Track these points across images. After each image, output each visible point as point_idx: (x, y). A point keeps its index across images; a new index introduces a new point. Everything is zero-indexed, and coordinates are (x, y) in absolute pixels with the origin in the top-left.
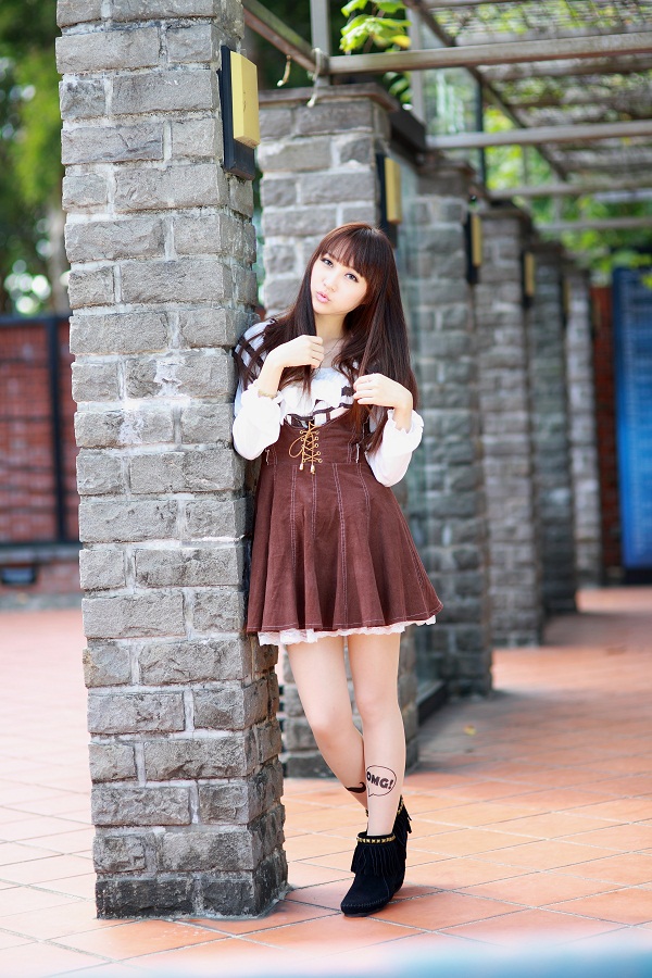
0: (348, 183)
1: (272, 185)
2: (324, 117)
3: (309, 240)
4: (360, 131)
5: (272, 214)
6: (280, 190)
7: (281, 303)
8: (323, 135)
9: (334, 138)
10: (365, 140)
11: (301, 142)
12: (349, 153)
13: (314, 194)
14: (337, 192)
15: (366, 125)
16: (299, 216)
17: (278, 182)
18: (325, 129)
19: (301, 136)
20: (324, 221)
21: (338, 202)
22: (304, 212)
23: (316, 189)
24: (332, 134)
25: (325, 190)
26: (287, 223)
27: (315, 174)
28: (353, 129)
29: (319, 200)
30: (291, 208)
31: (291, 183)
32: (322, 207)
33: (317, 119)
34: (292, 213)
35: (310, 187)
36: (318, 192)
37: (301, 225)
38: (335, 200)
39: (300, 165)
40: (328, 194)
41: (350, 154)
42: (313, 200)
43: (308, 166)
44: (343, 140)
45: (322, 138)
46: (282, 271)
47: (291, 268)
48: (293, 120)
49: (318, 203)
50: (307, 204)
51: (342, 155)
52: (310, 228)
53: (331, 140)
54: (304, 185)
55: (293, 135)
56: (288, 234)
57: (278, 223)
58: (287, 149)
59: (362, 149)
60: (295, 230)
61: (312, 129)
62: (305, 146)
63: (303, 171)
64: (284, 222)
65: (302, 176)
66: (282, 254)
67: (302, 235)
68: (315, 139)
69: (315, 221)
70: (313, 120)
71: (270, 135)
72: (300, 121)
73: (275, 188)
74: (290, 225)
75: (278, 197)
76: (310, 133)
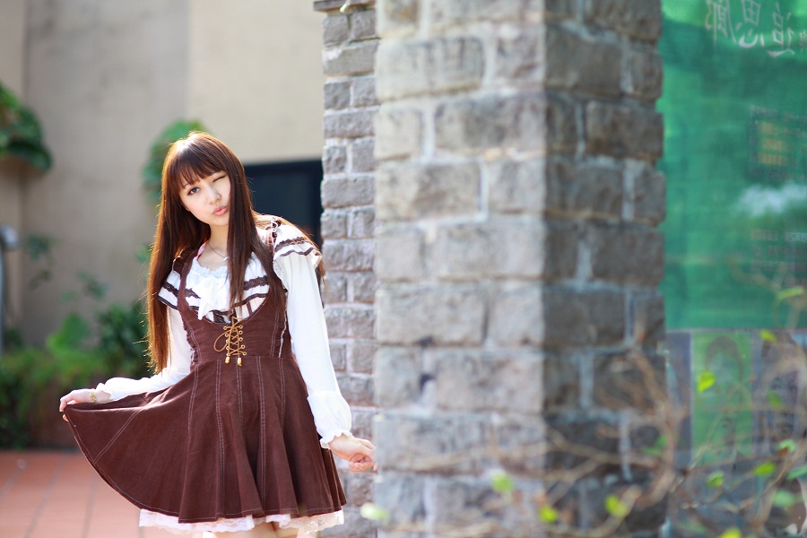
1: (331, 88)
3: (358, 141)
5: (329, 117)
6: (336, 93)
7: (333, 202)
8: (371, 39)
11: (354, 47)
13: (361, 97)
16: (349, 118)
17: (336, 85)
18: (373, 33)
19: (356, 41)
22: (355, 114)
23: (363, 92)
26: (340, 125)
27: (363, 78)
29: (365, 103)
30: (345, 111)
31: (346, 86)
32: (368, 109)
33: (366, 23)
34: (344, 115)
35: (360, 90)
36: (364, 95)
37: (351, 126)
39: (353, 70)
42: (361, 102)
43: (359, 70)
45: (372, 42)
46: (335, 172)
47: (342, 169)
48: (350, 25)
49: (365, 105)
50: (357, 106)
52: (357, 130)
54: (355, 88)
55: (349, 40)
56: (342, 136)
57: (333, 125)
58: (344, 53)
60: (345, 131)
61: (362, 34)
62: (357, 50)
63: (357, 74)
64: (337, 125)
65: (355, 79)
66: (336, 155)
67: (353, 137)
68: (366, 43)
69: (361, 123)
70: (363, 25)
71: (332, 41)
72: (354, 26)
73: (334, 91)
74: (343, 127)
75: (335, 100)
76: (362, 38)
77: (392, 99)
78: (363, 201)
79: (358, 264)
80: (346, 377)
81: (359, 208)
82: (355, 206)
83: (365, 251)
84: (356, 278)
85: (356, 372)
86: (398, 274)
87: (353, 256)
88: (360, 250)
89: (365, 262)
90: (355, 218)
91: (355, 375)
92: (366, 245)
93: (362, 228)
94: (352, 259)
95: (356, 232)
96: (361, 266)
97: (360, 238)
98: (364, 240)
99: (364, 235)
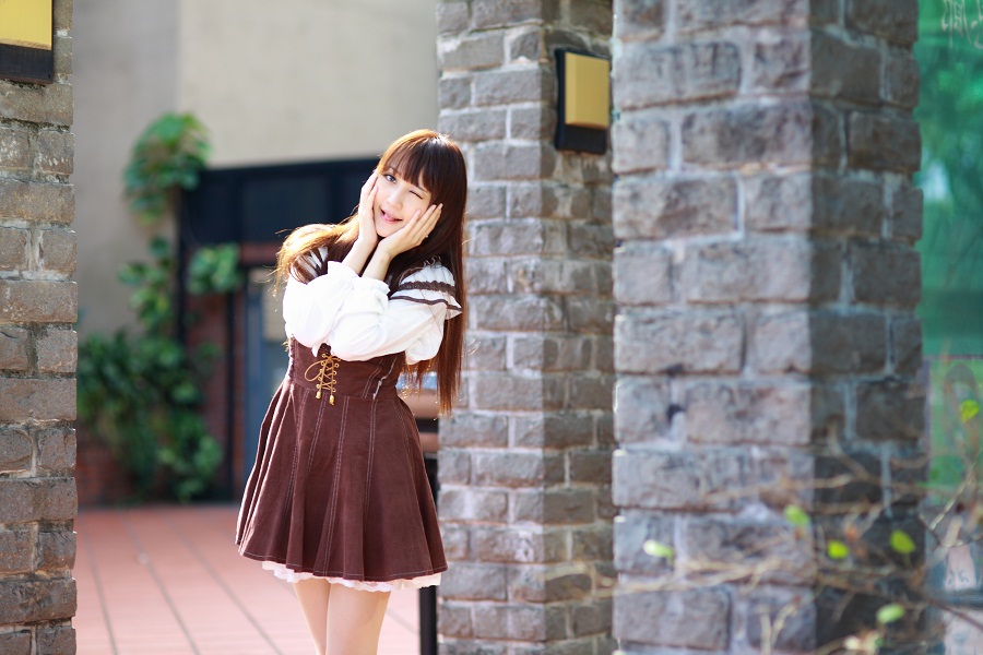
0: (516, 82)
1: (448, 85)
2: (497, 9)
3: (481, 145)
4: (531, 24)
6: (454, 91)
8: (496, 29)
9: (507, 31)
10: (534, 34)
11: (475, 37)
12: (518, 48)
13: (485, 95)
14: (506, 93)
15: (537, 16)
16: (470, 119)
17: (454, 81)
18: (498, 22)
19: (478, 30)
20: (493, 125)
21: (508, 104)
22: (477, 114)
23: (487, 89)
24: (505, 27)
25: (494, 90)
26: (460, 127)
27: (487, 73)
28: (526, 21)
29: (490, 102)
30: (465, 111)
31: (466, 82)
32: (493, 109)
33: (490, 11)
34: (464, 115)
35: (483, 87)
36: (489, 93)
37: (472, 128)
38: (504, 101)
39: (474, 64)
40: (498, 95)
41: (521, 49)
42: (484, 101)
43: (481, 64)
44: (515, 34)
45: (497, 32)
48: (470, 13)
49: (489, 104)
50: (480, 105)
51: (513, 51)
52: (480, 133)
53: (504, 35)
54: (478, 84)
55: (470, 29)
58: (464, 45)
59: (531, 44)
60: (466, 135)
61: (486, 23)
62: (480, 41)
63: (479, 69)
64: (456, 126)
65: (476, 74)
68: (490, 33)
69: (484, 124)
70: (487, 13)
71: (449, 31)
72: (476, 14)
73: (451, 88)
74: (462, 129)
75: (454, 98)
76: (485, 27)
77: (633, 109)
78: (488, 214)
79: (483, 285)
80: (469, 414)
81: (482, 222)
82: (478, 219)
83: (491, 271)
84: (479, 301)
85: (480, 408)
86: (642, 298)
87: (476, 276)
88: (484, 269)
89: (490, 284)
90: (477, 233)
91: (479, 412)
92: (491, 264)
93: (487, 245)
94: (474, 281)
95: (479, 249)
96: (485, 288)
97: (485, 256)
98: (489, 259)
99: (489, 253)
